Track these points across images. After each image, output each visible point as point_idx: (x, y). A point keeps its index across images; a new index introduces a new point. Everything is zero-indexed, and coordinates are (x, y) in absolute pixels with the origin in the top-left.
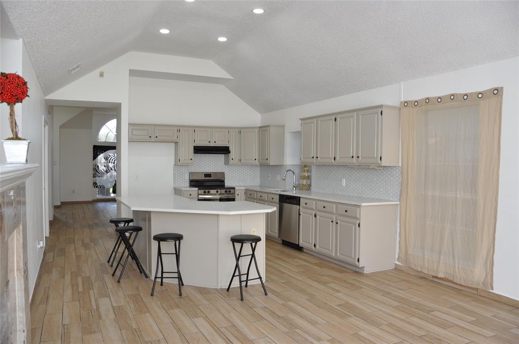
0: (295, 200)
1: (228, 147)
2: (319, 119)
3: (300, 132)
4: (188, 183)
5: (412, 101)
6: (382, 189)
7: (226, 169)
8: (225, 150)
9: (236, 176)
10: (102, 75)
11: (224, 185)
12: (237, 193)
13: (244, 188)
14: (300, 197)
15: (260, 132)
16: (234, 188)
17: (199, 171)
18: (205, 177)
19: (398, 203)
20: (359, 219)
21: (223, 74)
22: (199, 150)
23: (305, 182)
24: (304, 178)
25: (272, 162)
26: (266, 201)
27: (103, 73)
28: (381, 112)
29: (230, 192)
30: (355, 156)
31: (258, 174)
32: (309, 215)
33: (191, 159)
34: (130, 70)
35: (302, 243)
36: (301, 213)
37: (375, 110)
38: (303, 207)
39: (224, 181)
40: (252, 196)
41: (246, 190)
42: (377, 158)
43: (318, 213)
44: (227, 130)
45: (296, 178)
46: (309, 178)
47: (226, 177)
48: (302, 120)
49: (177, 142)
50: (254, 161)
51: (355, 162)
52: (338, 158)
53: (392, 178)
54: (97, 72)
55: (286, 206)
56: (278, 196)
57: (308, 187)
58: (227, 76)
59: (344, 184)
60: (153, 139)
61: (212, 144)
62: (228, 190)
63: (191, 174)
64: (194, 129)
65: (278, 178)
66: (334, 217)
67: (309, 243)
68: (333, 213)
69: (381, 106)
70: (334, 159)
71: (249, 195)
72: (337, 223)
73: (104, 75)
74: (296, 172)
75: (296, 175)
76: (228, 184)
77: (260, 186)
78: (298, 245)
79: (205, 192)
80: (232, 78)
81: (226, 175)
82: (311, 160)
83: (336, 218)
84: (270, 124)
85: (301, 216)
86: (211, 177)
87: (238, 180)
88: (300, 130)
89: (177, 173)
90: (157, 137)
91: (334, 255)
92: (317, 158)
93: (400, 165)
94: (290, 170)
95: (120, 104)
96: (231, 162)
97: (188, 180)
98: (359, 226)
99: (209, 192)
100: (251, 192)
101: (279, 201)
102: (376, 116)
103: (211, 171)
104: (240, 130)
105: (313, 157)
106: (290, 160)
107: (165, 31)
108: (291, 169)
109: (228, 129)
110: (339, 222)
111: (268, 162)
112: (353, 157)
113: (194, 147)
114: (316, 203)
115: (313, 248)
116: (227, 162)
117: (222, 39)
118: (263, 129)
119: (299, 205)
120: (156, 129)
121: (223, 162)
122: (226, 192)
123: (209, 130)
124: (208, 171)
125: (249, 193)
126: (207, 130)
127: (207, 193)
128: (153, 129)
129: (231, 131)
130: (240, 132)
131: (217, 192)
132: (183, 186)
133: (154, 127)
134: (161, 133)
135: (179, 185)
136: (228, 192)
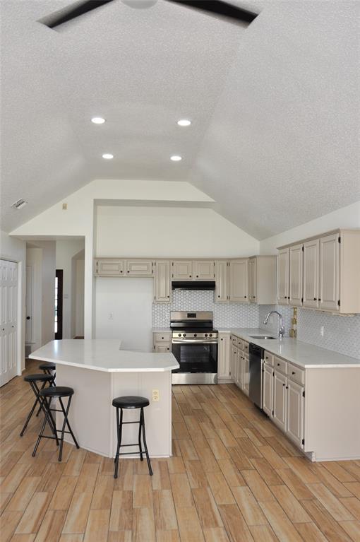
1: (214, 282)
7: (215, 308)
8: (210, 286)
10: (65, 207)
11: (212, 327)
12: (220, 337)
13: (229, 332)
14: (264, 349)
18: (189, 317)
20: (303, 386)
21: (203, 197)
22: (176, 285)
25: (260, 301)
26: (243, 350)
27: (66, 205)
28: (340, 239)
29: (211, 335)
30: (318, 298)
32: (270, 374)
33: (169, 297)
34: (94, 200)
37: (335, 236)
39: (212, 322)
40: (235, 342)
41: (232, 334)
42: (335, 303)
43: (275, 372)
44: (212, 262)
47: (215, 317)
48: (279, 249)
50: (244, 299)
52: (305, 300)
54: (60, 204)
56: (249, 345)
58: (207, 199)
59: (322, 333)
60: (125, 274)
61: (194, 279)
62: (208, 334)
63: (172, 313)
64: (173, 261)
67: (269, 409)
68: (285, 374)
69: (338, 231)
70: (302, 301)
71: (232, 341)
72: (287, 388)
73: (67, 207)
76: (215, 325)
78: (263, 409)
79: (180, 335)
80: (213, 201)
81: (215, 315)
82: (284, 301)
83: (287, 381)
84: (257, 255)
86: (196, 317)
89: (156, 313)
90: (129, 272)
91: (286, 430)
92: (289, 298)
94: (275, 312)
95: (84, 237)
96: (218, 299)
97: (169, 320)
98: (304, 395)
99: (184, 335)
101: (249, 352)
102: (334, 243)
103: (197, 310)
104: (229, 262)
105: (286, 297)
107: (108, 156)
109: (214, 261)
110: (289, 387)
111: (256, 301)
112: (315, 299)
113: (172, 282)
114: (274, 359)
115: (272, 416)
117: (176, 158)
118: (252, 260)
119: (263, 358)
120: (129, 263)
121: (211, 299)
122: (206, 335)
123: (190, 262)
124: (192, 310)
125: (233, 338)
126: (188, 262)
127: (182, 336)
128: (125, 263)
129: (218, 263)
130: (228, 264)
131: (195, 335)
132: (164, 326)
133: (126, 260)
134: (134, 268)
135: (158, 326)
136: (208, 336)
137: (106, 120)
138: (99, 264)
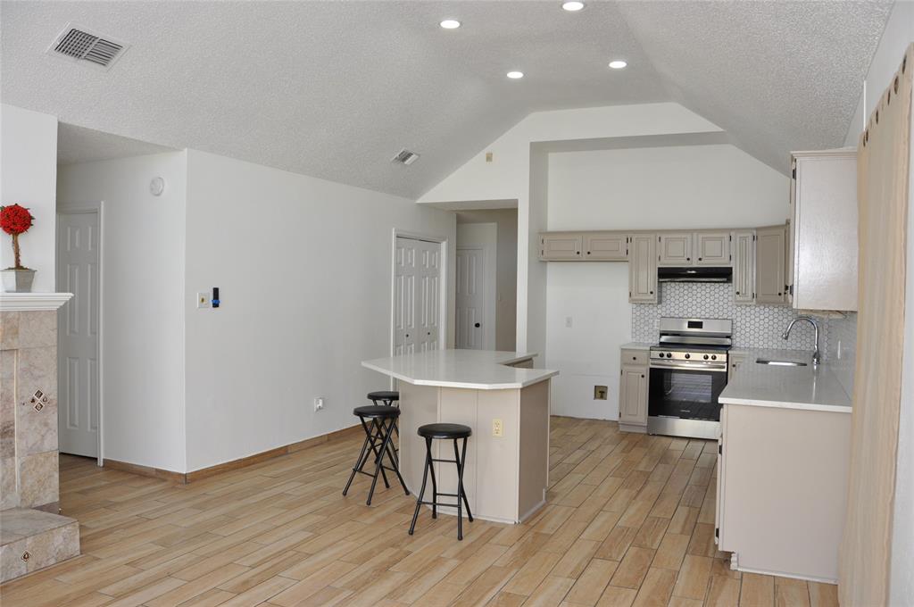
1: (731, 268)
4: (659, 336)
8: (724, 274)
10: (489, 158)
12: (732, 361)
13: (747, 352)
18: (689, 327)
21: (704, 125)
22: (668, 275)
29: (715, 358)
33: (652, 293)
34: (531, 143)
39: (730, 337)
44: (726, 236)
49: (628, 262)
50: (778, 298)
54: (482, 155)
60: (584, 257)
61: (695, 264)
62: (710, 355)
64: (658, 234)
73: (494, 158)
80: (722, 130)
86: (701, 328)
89: (638, 318)
94: (803, 318)
95: (517, 200)
96: (737, 298)
97: (659, 331)
99: (669, 356)
104: (756, 233)
109: (729, 232)
113: (659, 269)
117: (618, 65)
120: (589, 240)
122: (706, 358)
123: (689, 236)
124: (697, 315)
126: (683, 236)
127: (665, 357)
128: (584, 239)
129: (736, 237)
130: (756, 238)
131: (688, 357)
132: (651, 341)
133: (585, 234)
134: (597, 246)
135: (642, 341)
136: (710, 359)
137: (461, 24)
138: (546, 242)
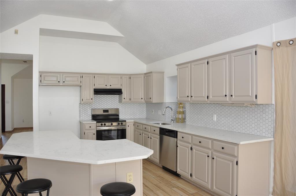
0: (173, 134)
1: (121, 89)
2: (193, 64)
3: (177, 76)
4: (91, 117)
5: (286, 41)
6: (253, 125)
7: (120, 106)
8: (118, 92)
9: (128, 111)
10: (16, 32)
11: (119, 119)
12: (128, 124)
13: (133, 121)
14: (177, 131)
15: (145, 77)
16: (125, 121)
17: (99, 108)
18: (104, 112)
19: (272, 139)
20: (237, 157)
21: (116, 33)
22: (98, 92)
23: (180, 116)
24: (180, 113)
25: (155, 100)
26: (149, 132)
28: (256, 52)
29: (122, 124)
30: (228, 94)
31: (145, 109)
32: (186, 148)
33: (92, 99)
34: (40, 29)
35: (179, 171)
36: (178, 145)
37: (250, 51)
38: (181, 140)
39: (118, 115)
40: (139, 127)
41: (135, 122)
42: (252, 96)
43: (194, 147)
44: (120, 77)
45: (174, 112)
46: (184, 113)
47: (120, 112)
48: (178, 65)
49: (81, 86)
51: (228, 100)
52: (211, 97)
53: (264, 116)
54: (13, 30)
55: (166, 138)
56: (159, 129)
57: (183, 120)
58: (119, 34)
59: (215, 119)
60: (61, 83)
61: (108, 87)
62: (120, 123)
63: (93, 110)
64: (94, 75)
65: (160, 113)
66: (210, 152)
67: (186, 172)
68: (208, 149)
69: (255, 46)
70: (208, 98)
71: (136, 126)
72: (213, 158)
73: (18, 33)
74: (173, 108)
75: (173, 110)
76: (121, 117)
77: (146, 118)
78: (177, 172)
79: (102, 125)
80: (123, 36)
81: (120, 110)
82: (187, 99)
83: (212, 153)
84: (152, 71)
85: (178, 148)
86: (108, 112)
87: (130, 114)
88: (176, 75)
89: (82, 110)
90: (64, 82)
91: (210, 187)
92: (192, 97)
93: (273, 103)
94: (168, 107)
95: (32, 55)
96: (123, 100)
97: (91, 115)
98: (237, 164)
99: (105, 124)
100: (138, 124)
101: (160, 134)
102: (250, 56)
103: (109, 108)
104: (130, 77)
105: (188, 96)
106: (169, 99)
108: (169, 105)
110: (215, 158)
111: (152, 101)
112: (226, 96)
113: (94, 89)
114: (192, 138)
115: (190, 177)
116: (120, 101)
118: (147, 75)
119: (177, 138)
120: (64, 76)
121: (118, 100)
123: (106, 76)
124: (106, 108)
125: (137, 125)
126: (104, 76)
127: (103, 125)
128: (61, 76)
129: (123, 77)
130: (130, 78)
131: (112, 124)
132: (87, 119)
133: (62, 74)
134: (67, 79)
135: (83, 119)
138: (42, 76)
